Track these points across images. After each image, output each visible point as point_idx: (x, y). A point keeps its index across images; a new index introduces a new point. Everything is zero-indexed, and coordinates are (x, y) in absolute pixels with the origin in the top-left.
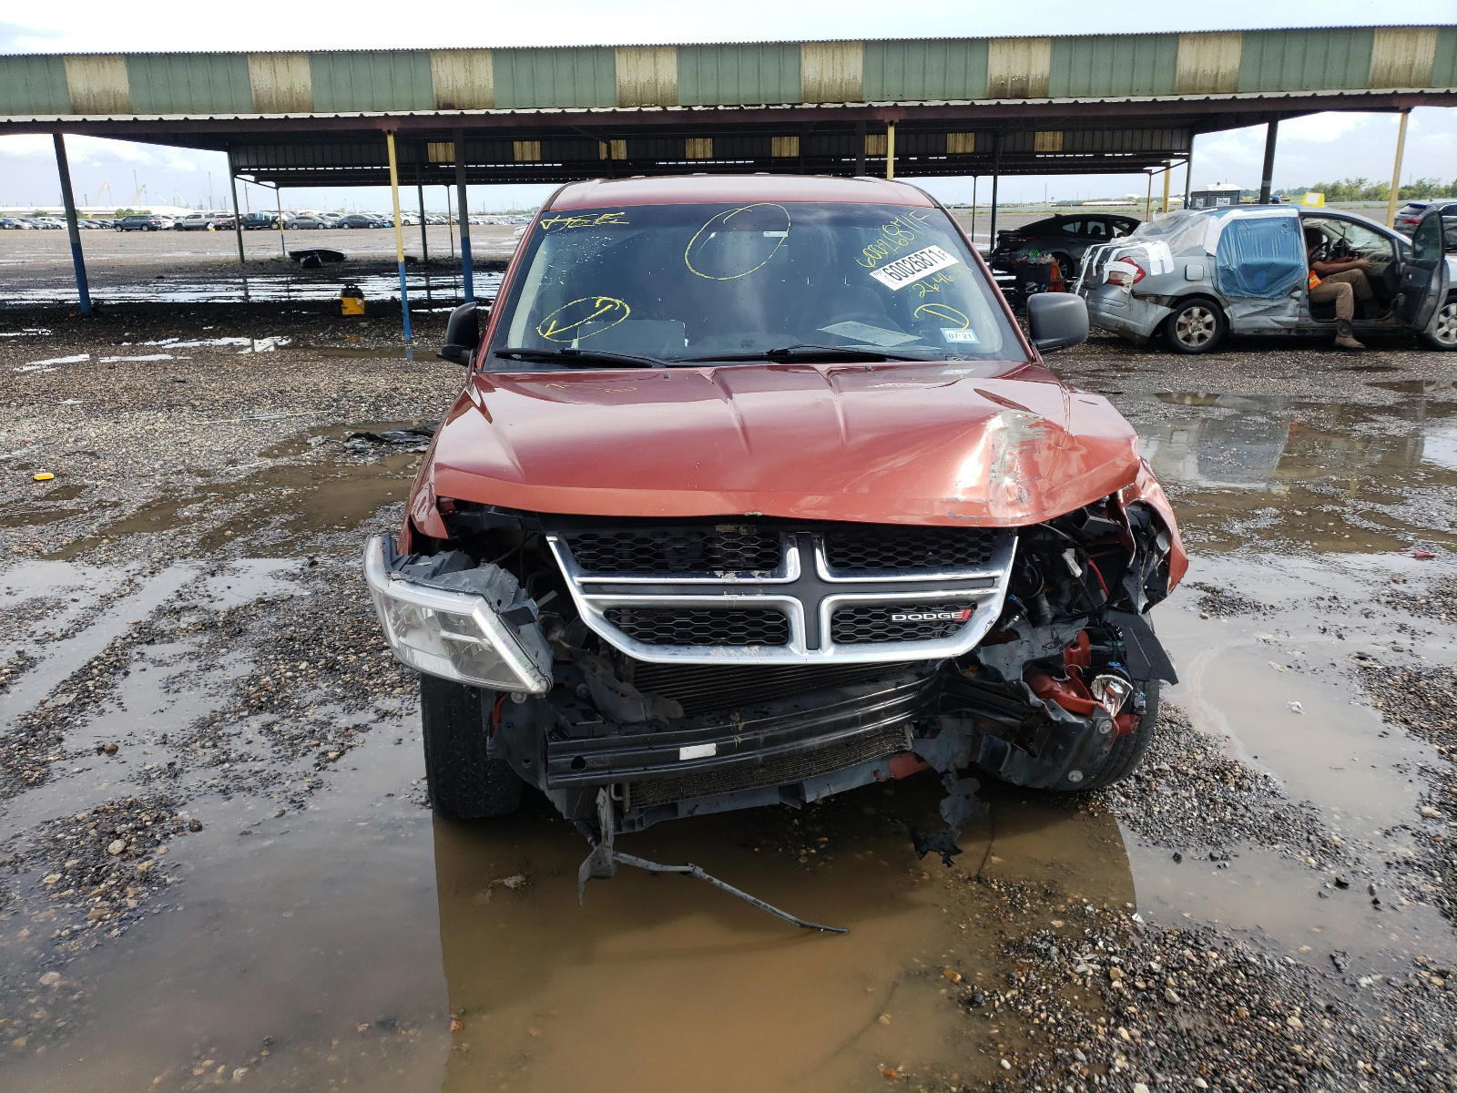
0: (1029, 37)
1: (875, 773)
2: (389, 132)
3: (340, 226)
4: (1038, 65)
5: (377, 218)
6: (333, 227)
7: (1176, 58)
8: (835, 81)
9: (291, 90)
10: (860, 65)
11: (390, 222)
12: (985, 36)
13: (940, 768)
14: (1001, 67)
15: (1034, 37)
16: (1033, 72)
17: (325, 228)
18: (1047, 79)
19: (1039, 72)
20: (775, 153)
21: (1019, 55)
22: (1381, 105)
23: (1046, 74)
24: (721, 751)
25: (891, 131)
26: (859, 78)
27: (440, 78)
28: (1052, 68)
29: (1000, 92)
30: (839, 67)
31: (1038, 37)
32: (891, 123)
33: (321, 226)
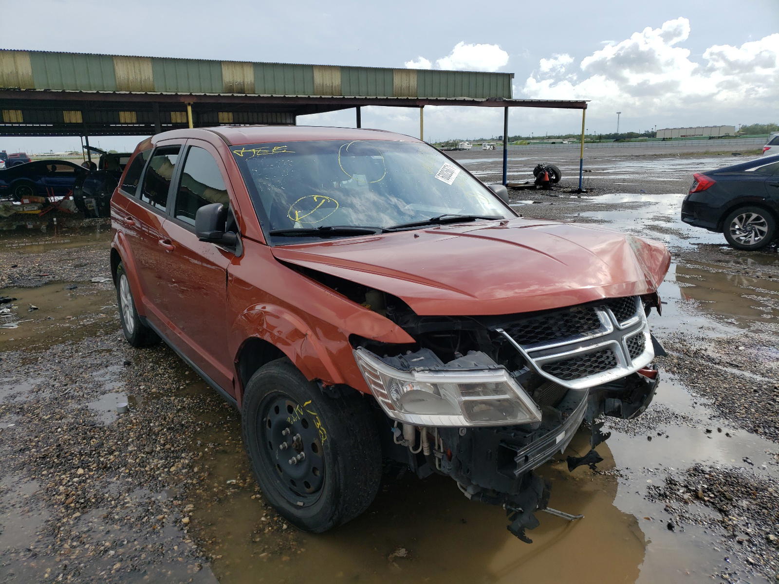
0: (242, 62)
4: (248, 77)
7: (313, 77)
8: (137, 79)
10: (151, 71)
12: (219, 60)
14: (230, 76)
15: (245, 62)
16: (246, 80)
18: (254, 84)
19: (249, 81)
20: (67, 120)
21: (238, 71)
22: (411, 104)
23: (253, 81)
25: (189, 109)
26: (151, 79)
28: (255, 78)
29: (230, 90)
30: (137, 71)
31: (247, 62)
32: (189, 104)
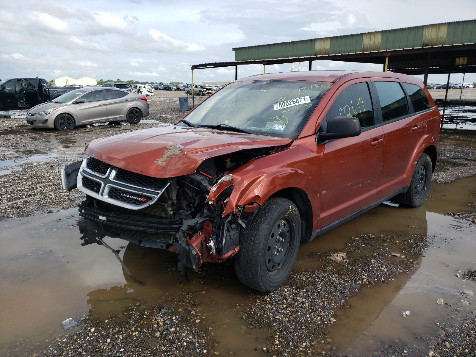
1: (162, 246)
2: (387, 57)
3: (439, 88)
5: (455, 85)
6: (436, 88)
9: (374, 44)
11: (460, 87)
13: (177, 252)
17: (433, 89)
24: (108, 220)
27: (426, 36)
33: (432, 88)
